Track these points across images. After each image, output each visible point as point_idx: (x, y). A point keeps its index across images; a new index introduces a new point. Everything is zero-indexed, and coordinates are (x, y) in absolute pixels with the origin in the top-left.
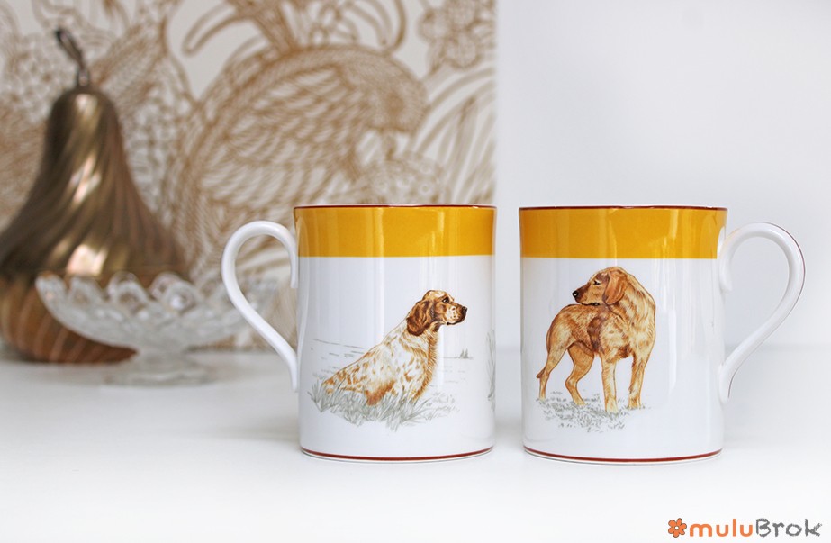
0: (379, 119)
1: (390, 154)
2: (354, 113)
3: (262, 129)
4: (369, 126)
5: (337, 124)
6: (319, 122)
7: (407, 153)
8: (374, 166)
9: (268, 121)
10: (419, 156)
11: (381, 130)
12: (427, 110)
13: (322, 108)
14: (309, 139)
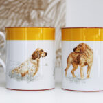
0: (36, 7)
1: (39, 16)
2: (30, 5)
3: (6, 9)
4: (33, 9)
5: (25, 8)
6: (21, 8)
7: (43, 16)
8: (34, 19)
9: (7, 7)
10: (46, 17)
11: (37, 10)
12: (48, 5)
13: (22, 4)
14: (18, 12)
